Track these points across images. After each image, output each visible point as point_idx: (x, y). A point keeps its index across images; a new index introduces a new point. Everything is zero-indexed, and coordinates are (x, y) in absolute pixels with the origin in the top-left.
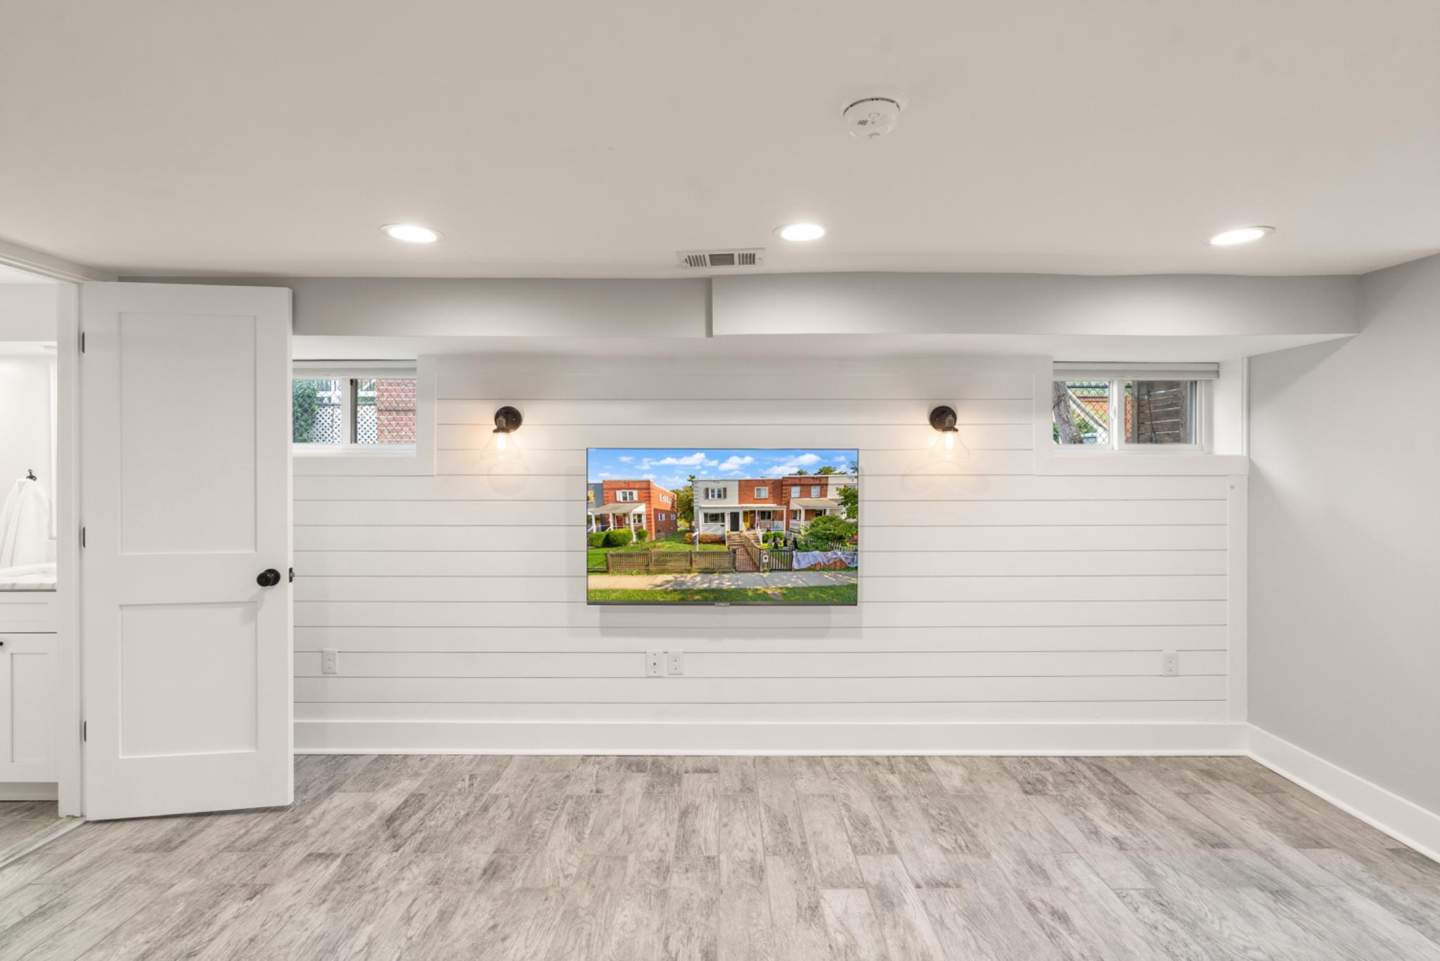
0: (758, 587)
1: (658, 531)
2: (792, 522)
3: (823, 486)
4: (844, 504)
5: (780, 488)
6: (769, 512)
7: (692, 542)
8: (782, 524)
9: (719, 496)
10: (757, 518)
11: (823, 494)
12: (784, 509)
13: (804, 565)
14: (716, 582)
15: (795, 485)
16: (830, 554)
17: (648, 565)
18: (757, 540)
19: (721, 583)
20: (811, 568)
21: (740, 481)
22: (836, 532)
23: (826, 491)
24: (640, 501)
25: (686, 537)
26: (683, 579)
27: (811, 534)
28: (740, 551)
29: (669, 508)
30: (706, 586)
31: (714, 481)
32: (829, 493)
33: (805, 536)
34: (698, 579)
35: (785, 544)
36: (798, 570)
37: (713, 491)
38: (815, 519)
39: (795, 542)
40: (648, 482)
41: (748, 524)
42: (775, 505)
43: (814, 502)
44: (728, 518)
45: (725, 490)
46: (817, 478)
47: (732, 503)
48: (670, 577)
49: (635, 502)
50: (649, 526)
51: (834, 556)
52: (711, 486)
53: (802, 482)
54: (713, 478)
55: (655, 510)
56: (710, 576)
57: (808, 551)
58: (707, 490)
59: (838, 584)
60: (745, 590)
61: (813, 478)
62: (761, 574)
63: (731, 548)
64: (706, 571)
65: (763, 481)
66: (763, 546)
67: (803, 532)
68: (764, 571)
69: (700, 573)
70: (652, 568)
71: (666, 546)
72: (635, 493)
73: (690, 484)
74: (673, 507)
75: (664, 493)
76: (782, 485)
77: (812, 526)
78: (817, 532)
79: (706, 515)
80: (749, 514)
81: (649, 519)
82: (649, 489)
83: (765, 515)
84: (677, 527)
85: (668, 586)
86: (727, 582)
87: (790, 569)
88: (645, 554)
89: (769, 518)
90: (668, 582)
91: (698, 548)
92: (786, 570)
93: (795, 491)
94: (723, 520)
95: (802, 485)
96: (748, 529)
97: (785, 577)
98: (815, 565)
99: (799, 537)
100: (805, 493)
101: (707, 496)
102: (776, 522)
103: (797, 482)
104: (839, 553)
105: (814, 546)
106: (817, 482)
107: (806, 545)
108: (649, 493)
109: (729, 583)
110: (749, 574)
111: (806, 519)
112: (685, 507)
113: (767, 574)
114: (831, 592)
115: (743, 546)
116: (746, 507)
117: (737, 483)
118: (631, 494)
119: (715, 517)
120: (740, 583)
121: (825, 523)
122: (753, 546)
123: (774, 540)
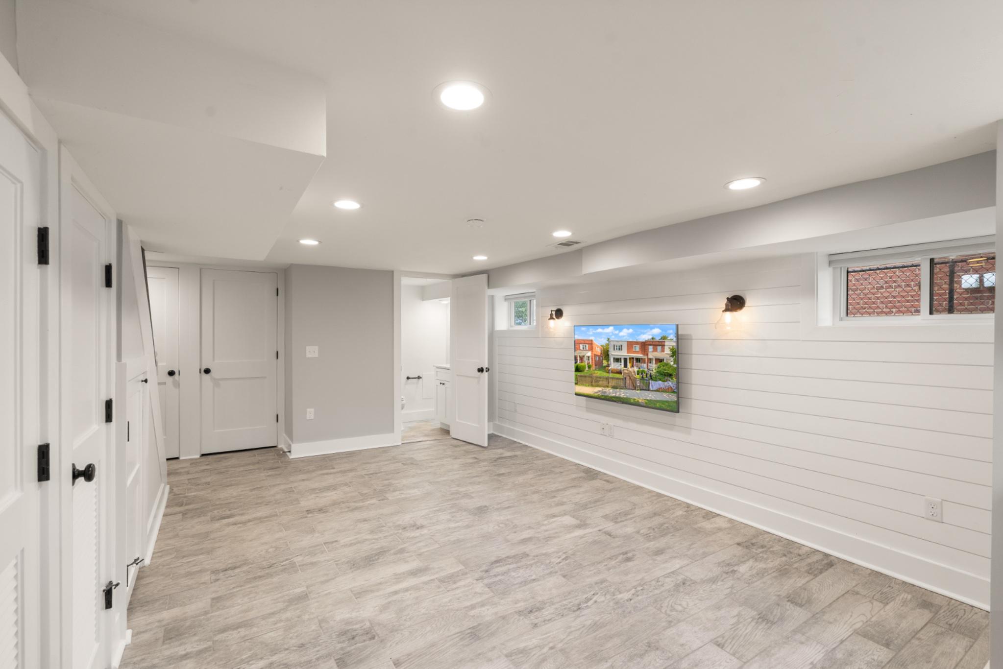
0: (635, 398)
1: (596, 365)
2: (649, 364)
3: (663, 346)
4: (672, 356)
5: (644, 345)
6: (640, 359)
7: (608, 372)
8: (645, 365)
9: (619, 349)
10: (635, 362)
11: (663, 351)
12: (645, 357)
13: (655, 388)
14: (618, 393)
15: (651, 345)
16: (666, 383)
17: (592, 382)
18: (635, 373)
19: (620, 394)
20: (657, 391)
21: (627, 342)
22: (669, 372)
23: (664, 348)
24: (589, 350)
25: (605, 369)
26: (605, 390)
27: (658, 372)
28: (628, 378)
29: (599, 354)
30: (614, 395)
31: (617, 341)
32: (665, 350)
33: (655, 372)
34: (611, 391)
35: (647, 377)
36: (652, 391)
37: (617, 346)
38: (659, 364)
39: (651, 376)
40: (592, 340)
41: (631, 364)
42: (641, 355)
43: (659, 354)
44: (623, 361)
45: (622, 346)
46: (661, 341)
47: (624, 353)
48: (600, 389)
49: (587, 350)
50: (592, 363)
51: (668, 385)
52: (616, 344)
53: (654, 344)
54: (616, 340)
55: (595, 355)
56: (616, 390)
57: (656, 381)
58: (614, 345)
59: (669, 400)
60: (630, 399)
61: (658, 341)
62: (637, 391)
63: (625, 376)
64: (614, 387)
65: (637, 342)
66: (638, 376)
67: (654, 371)
68: (638, 390)
69: (612, 388)
70: (594, 384)
71: (599, 373)
72: (587, 346)
73: (608, 342)
74: (601, 354)
75: (598, 347)
76: (645, 345)
77: (658, 367)
78: (660, 371)
79: (614, 358)
80: (632, 359)
81: (592, 359)
82: (592, 344)
83: (638, 360)
84: (603, 364)
85: (599, 393)
86: (622, 393)
87: (649, 390)
88: (591, 377)
89: (640, 362)
90: (600, 391)
91: (611, 375)
92: (647, 390)
93: (651, 348)
94: (621, 362)
95: (653, 345)
96: (631, 367)
97: (646, 394)
98: (660, 389)
99: (653, 373)
100: (655, 350)
101: (614, 349)
102: (643, 364)
103: (651, 343)
104: (670, 383)
105: (659, 378)
106: (660, 344)
107: (656, 377)
108: (592, 346)
109: (623, 395)
110: (631, 391)
111: (656, 364)
112: (606, 354)
113: (638, 392)
114: (667, 404)
115: (629, 375)
116: (630, 356)
117: (626, 343)
118: (586, 346)
119: (617, 360)
120: (628, 395)
121: (664, 366)
122: (632, 376)
123: (642, 374)
